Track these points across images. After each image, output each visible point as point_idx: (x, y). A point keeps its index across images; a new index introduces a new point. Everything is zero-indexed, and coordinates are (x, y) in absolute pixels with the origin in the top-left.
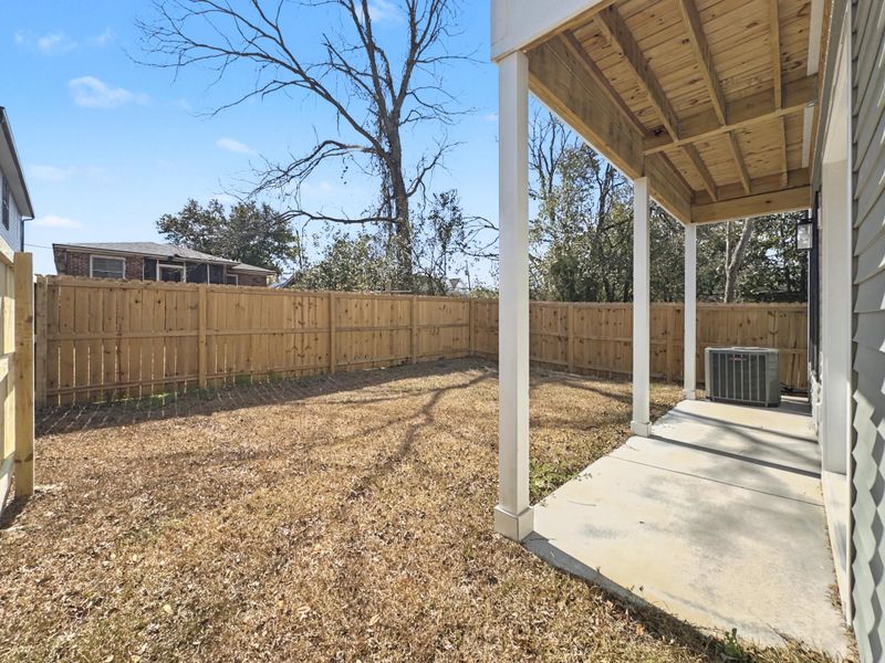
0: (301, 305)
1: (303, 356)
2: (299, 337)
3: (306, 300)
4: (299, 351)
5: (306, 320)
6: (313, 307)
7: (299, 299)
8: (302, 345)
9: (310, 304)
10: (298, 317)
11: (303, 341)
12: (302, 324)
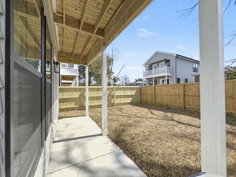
0: (174, 88)
1: (175, 102)
2: (174, 97)
3: (176, 86)
4: (174, 101)
5: (176, 92)
6: (178, 88)
7: (174, 87)
8: (175, 99)
9: (177, 87)
10: (174, 92)
11: (175, 98)
12: (175, 93)
